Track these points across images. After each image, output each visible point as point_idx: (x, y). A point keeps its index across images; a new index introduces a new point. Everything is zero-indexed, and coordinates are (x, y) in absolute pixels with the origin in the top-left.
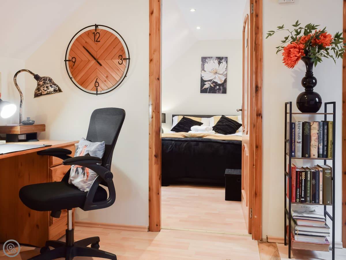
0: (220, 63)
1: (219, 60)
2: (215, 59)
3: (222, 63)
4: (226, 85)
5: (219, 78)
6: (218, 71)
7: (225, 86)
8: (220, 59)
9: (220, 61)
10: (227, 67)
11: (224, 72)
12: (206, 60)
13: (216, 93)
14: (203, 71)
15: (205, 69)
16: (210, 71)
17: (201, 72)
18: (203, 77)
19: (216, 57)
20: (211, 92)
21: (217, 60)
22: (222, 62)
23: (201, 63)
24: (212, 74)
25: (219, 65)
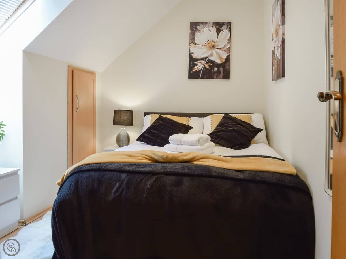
0: (218, 31)
1: (217, 27)
2: (211, 26)
3: (222, 32)
4: (229, 65)
5: (218, 54)
6: (216, 44)
7: (227, 67)
8: (219, 26)
9: (220, 28)
10: (230, 37)
11: (225, 46)
12: (198, 27)
13: (212, 78)
14: (192, 45)
15: (196, 42)
16: (204, 44)
17: (190, 46)
18: (193, 53)
19: (214, 23)
20: (206, 77)
21: (214, 27)
22: (222, 30)
23: (189, 31)
24: (206, 49)
25: (218, 34)
